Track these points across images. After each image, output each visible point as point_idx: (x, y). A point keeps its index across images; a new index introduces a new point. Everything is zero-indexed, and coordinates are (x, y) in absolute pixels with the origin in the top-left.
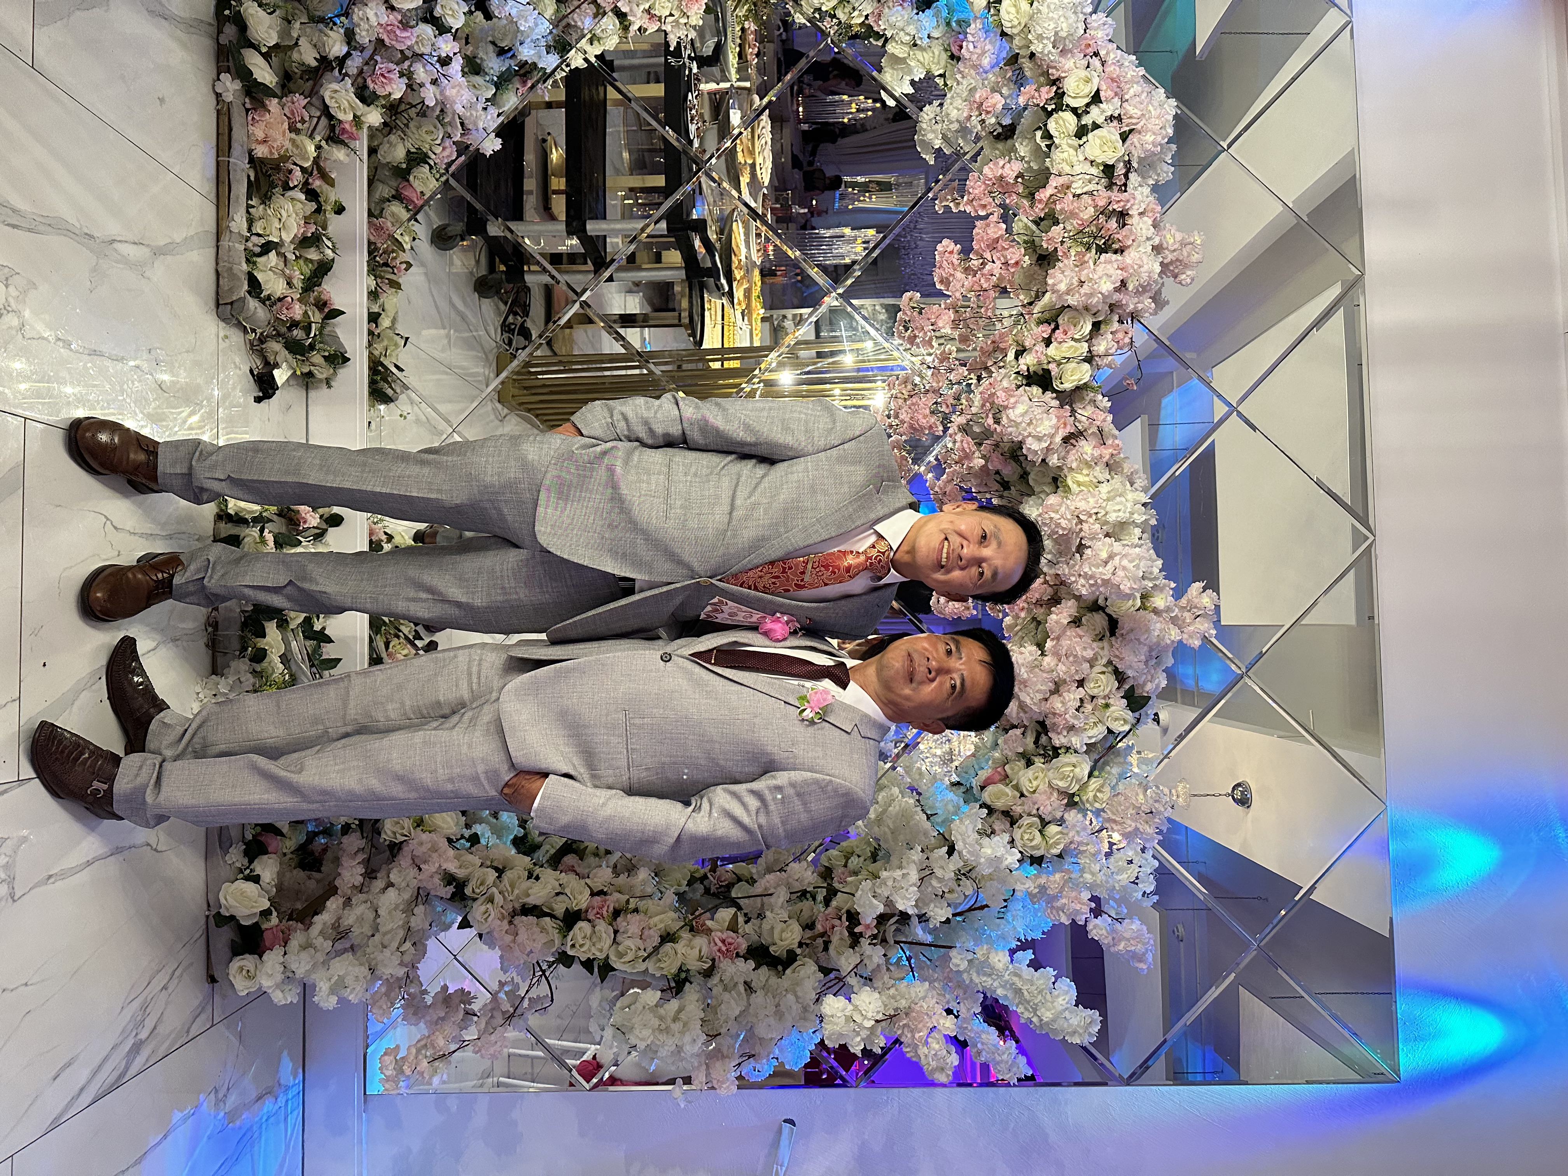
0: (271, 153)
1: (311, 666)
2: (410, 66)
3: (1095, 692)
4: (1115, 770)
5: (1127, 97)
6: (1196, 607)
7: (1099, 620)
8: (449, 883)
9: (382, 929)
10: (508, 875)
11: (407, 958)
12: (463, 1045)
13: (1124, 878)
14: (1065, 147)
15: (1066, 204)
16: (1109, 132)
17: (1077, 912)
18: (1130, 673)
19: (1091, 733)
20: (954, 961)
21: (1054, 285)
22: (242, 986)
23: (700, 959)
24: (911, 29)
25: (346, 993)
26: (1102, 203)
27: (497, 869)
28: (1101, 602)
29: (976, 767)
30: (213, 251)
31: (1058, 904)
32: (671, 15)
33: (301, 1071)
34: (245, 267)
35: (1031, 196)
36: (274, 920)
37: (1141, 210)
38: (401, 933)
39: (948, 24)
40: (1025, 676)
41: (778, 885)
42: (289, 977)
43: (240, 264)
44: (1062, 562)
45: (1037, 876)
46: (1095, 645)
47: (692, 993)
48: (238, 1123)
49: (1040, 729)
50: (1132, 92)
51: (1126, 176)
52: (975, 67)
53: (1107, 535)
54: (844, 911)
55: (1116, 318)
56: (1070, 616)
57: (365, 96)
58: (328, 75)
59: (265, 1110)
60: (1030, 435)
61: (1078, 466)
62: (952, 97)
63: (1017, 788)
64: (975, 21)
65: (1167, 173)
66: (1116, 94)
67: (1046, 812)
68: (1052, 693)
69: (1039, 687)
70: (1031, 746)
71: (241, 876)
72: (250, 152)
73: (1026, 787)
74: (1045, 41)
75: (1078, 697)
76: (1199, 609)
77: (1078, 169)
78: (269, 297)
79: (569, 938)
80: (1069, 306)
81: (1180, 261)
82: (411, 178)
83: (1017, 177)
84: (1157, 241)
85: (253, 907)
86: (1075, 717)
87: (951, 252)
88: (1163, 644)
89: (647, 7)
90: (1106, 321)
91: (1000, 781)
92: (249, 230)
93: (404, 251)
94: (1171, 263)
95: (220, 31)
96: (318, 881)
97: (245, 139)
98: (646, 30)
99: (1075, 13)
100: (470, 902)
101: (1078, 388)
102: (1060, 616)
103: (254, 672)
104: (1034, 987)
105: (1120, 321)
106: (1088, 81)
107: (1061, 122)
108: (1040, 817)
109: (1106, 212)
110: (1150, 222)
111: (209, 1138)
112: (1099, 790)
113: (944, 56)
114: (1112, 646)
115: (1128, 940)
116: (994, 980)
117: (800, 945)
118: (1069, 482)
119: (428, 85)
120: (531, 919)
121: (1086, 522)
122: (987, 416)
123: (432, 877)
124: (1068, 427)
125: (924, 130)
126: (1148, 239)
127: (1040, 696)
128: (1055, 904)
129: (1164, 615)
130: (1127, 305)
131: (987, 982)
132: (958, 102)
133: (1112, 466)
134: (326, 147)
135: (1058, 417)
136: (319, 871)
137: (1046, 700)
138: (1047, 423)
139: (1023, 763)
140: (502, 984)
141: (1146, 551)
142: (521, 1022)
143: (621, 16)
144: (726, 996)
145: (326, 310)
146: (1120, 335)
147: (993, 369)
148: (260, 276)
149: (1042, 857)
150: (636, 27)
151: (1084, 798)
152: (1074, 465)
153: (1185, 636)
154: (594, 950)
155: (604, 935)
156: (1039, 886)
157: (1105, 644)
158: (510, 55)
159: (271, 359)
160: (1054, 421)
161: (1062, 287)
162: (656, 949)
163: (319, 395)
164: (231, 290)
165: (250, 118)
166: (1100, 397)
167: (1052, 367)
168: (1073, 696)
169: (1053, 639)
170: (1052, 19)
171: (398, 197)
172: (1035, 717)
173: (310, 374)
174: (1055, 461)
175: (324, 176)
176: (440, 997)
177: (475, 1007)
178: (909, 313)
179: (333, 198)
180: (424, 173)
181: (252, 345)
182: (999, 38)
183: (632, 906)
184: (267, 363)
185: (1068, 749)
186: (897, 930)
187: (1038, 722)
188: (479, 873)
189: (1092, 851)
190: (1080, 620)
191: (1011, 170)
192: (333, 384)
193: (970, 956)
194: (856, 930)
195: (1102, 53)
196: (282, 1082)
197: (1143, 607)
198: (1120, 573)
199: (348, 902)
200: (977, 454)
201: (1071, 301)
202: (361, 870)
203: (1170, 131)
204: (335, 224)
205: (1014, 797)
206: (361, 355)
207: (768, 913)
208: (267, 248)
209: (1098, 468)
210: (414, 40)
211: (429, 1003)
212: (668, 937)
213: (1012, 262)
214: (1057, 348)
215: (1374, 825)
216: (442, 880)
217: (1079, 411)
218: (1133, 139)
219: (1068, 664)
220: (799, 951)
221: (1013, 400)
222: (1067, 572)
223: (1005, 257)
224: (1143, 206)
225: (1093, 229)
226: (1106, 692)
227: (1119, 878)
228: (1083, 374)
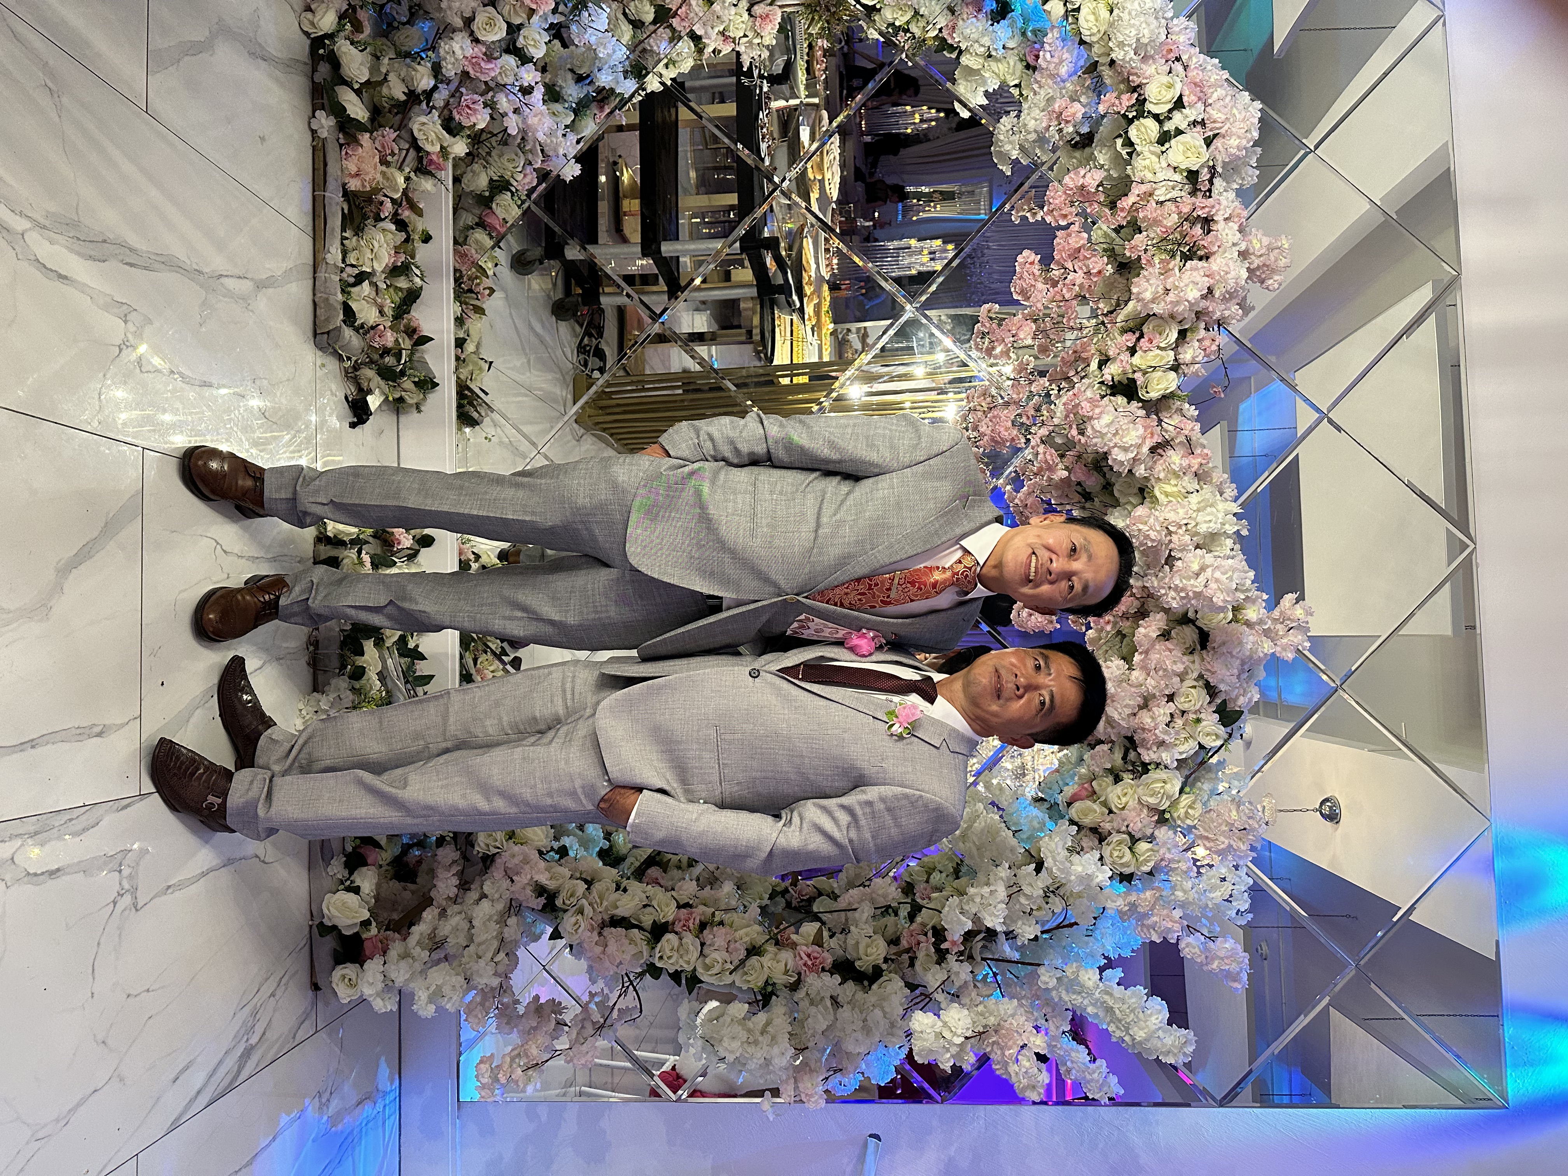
0: (363, 186)
1: (406, 683)
2: (493, 97)
3: (1186, 707)
4: (1206, 786)
5: (1210, 101)
6: (1289, 619)
7: (1189, 634)
8: (540, 895)
9: (477, 940)
10: (597, 887)
11: (501, 969)
12: (555, 1054)
13: (1217, 896)
14: (1147, 154)
15: (1149, 211)
16: (1192, 137)
17: (1169, 930)
18: (1222, 687)
19: (1182, 748)
20: (1043, 978)
21: (1139, 293)
22: (345, 994)
23: (786, 972)
24: (986, 41)
25: (443, 1002)
26: (1186, 210)
27: (586, 881)
28: (1191, 615)
29: (1060, 782)
30: (311, 282)
31: (1149, 922)
32: (745, 36)
33: (397, 1076)
34: (340, 297)
35: (1113, 205)
36: (374, 930)
37: (1226, 216)
38: (495, 944)
39: (1024, 34)
40: (1116, 691)
41: (862, 900)
42: (388, 985)
43: (335, 295)
44: (1150, 574)
45: (1127, 894)
46: (1185, 658)
47: (779, 1007)
48: (340, 1127)
49: (1128, 745)
50: (1215, 96)
51: (1211, 181)
52: (1052, 76)
53: (1197, 547)
54: (929, 927)
55: (1203, 325)
56: (1159, 629)
57: (451, 127)
58: (416, 109)
59: (365, 1115)
60: (1115, 446)
61: (1166, 476)
62: (1030, 107)
63: (1105, 804)
64: (1052, 30)
65: (1252, 177)
66: (1200, 99)
67: (1136, 827)
68: (1141, 708)
69: (1128, 701)
70: (1119, 762)
71: (342, 887)
72: (344, 185)
73: (1115, 802)
74: (1126, 49)
75: (1168, 712)
76: (1292, 621)
77: (1161, 176)
78: (362, 326)
79: (657, 949)
80: (1154, 314)
81: (1267, 266)
82: (494, 206)
83: (1098, 186)
84: (1243, 247)
85: (354, 917)
86: (1166, 733)
87: (1032, 263)
88: (1255, 657)
89: (721, 29)
90: (1193, 329)
91: (1087, 797)
92: (344, 261)
93: (487, 277)
94: (1258, 268)
95: (314, 70)
96: (413, 892)
97: (339, 173)
98: (720, 52)
99: (1156, 18)
100: (560, 914)
101: (1164, 397)
102: (1148, 629)
103: (353, 689)
104: (1125, 1006)
105: (1207, 329)
106: (1170, 86)
107: (1143, 130)
108: (1129, 834)
109: (1191, 219)
110: (1236, 227)
111: (313, 1141)
112: (1190, 807)
113: (1020, 66)
114: (1203, 660)
115: (1222, 959)
116: (1084, 998)
117: (886, 960)
118: (1157, 492)
119: (511, 114)
120: (620, 931)
121: (1176, 533)
122: (1071, 427)
123: (524, 888)
124: (1156, 437)
125: (1001, 141)
126: (1234, 245)
127: (1128, 711)
128: (1146, 922)
129: (1257, 627)
130: (1213, 312)
131: (1077, 1000)
132: (1036, 113)
133: (1200, 476)
134: (415, 178)
135: (1146, 428)
136: (415, 883)
137: (1135, 715)
138: (1134, 433)
139: (1110, 779)
140: (592, 995)
141: (1239, 562)
142: (611, 1033)
143: (696, 38)
144: (813, 1010)
145: (416, 337)
146: (1207, 343)
147: (1075, 380)
148: (354, 306)
149: (1132, 874)
150: (711, 49)
151: (1175, 815)
152: (1162, 475)
153: (1278, 649)
154: (681, 962)
155: (691, 947)
156: (1129, 903)
157: (1196, 657)
158: (588, 81)
159: (365, 386)
160: (1141, 431)
161: (1148, 295)
162: (742, 962)
163: (410, 419)
164: (327, 320)
165: (343, 153)
166: (1187, 406)
167: (1137, 376)
168: (1162, 711)
169: (1141, 653)
170: (1133, 26)
171: (481, 224)
172: (1123, 732)
173: (401, 400)
174: (1143, 472)
175: (413, 207)
176: (533, 1007)
177: (567, 1017)
178: (988, 325)
179: (420, 228)
180: (505, 200)
181: (347, 372)
182: (1076, 46)
183: (717, 919)
184: (360, 389)
185: (1158, 765)
186: (984, 947)
187: (1126, 737)
188: (569, 884)
189: (1184, 868)
190: (1169, 633)
191: (1092, 178)
192: (422, 408)
193: (1059, 974)
194: (942, 946)
195: (1184, 57)
196: (380, 1087)
197: (1235, 620)
198: (1213, 585)
199: (443, 913)
200: (1060, 466)
201: (1157, 309)
202: (455, 881)
203: (1256, 135)
204: (423, 252)
205: (1103, 814)
206: (449, 380)
207: (852, 928)
208: (361, 277)
209: (1186, 478)
210: (498, 71)
211: (521, 1013)
212: (753, 951)
213: (1095, 271)
214: (1141, 357)
215: (1477, 842)
216: (533, 891)
217: (1166, 420)
218: (1218, 143)
219: (1157, 678)
220: (884, 966)
221: (1097, 411)
222: (1156, 584)
223: (1087, 267)
224: (1229, 212)
225: (1178, 236)
226: (1197, 707)
227: (1212, 895)
228: (1169, 382)
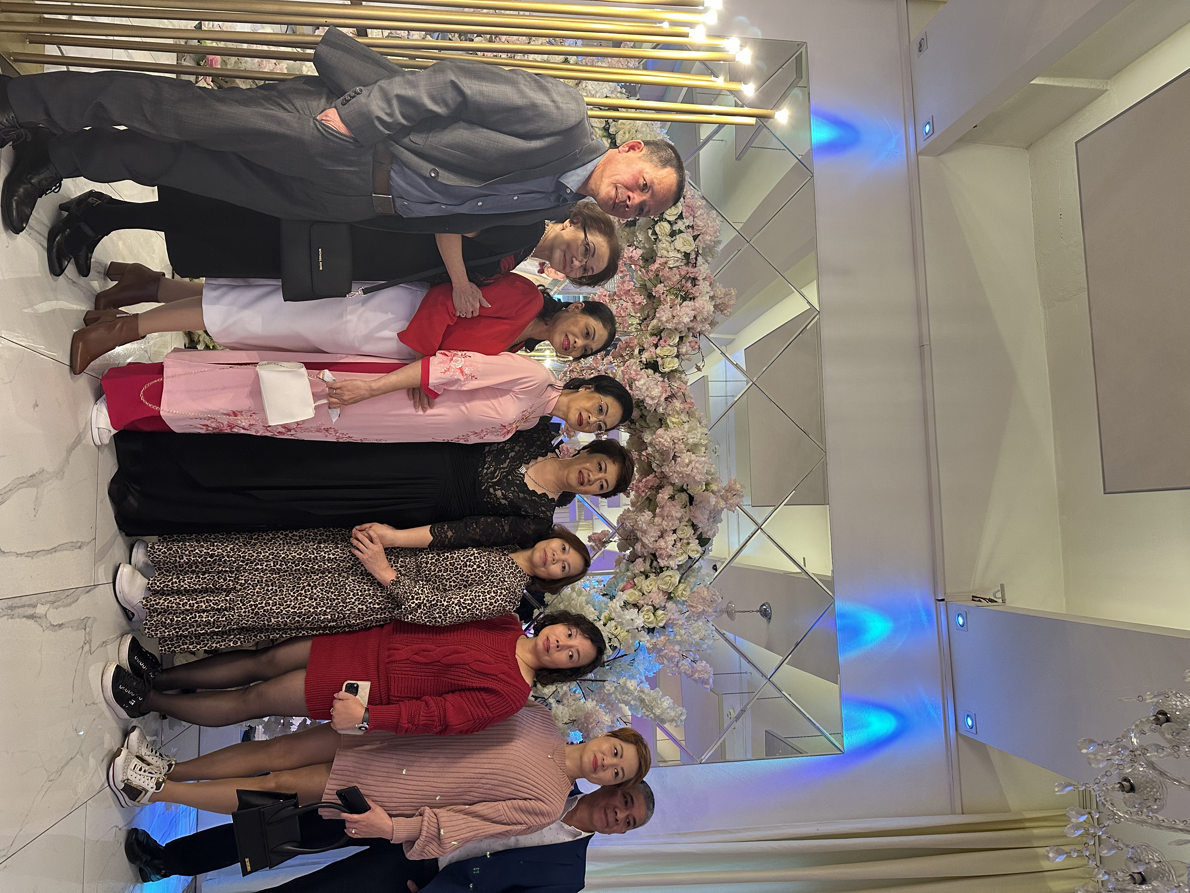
3: (682, 536)
4: (692, 580)
5: (696, 215)
6: (733, 490)
7: (684, 497)
13: (697, 637)
14: (664, 241)
15: (665, 272)
16: (687, 235)
17: (673, 657)
18: (700, 525)
20: (607, 688)
21: (659, 317)
26: (683, 273)
28: (685, 487)
31: (663, 653)
35: (647, 268)
37: (704, 277)
40: (645, 528)
44: (664, 465)
45: (652, 638)
46: (682, 510)
49: (653, 558)
50: (699, 212)
51: (696, 259)
53: (688, 451)
55: (691, 334)
56: (669, 495)
60: (647, 396)
61: (673, 413)
63: (640, 590)
66: (691, 215)
67: (657, 602)
68: (659, 537)
69: (652, 534)
70: (648, 567)
73: (645, 589)
75: (673, 539)
76: (735, 491)
77: (671, 254)
80: (667, 328)
81: (724, 304)
83: (639, 256)
84: (712, 294)
86: (672, 550)
87: (605, 296)
88: (717, 510)
90: (686, 336)
91: (631, 588)
94: (720, 304)
101: (672, 371)
102: (664, 495)
104: (651, 698)
105: (694, 336)
107: (662, 227)
108: (653, 606)
109: (686, 278)
110: (708, 284)
112: (684, 590)
114: (691, 511)
115: (700, 672)
116: (630, 695)
118: (668, 422)
121: (678, 443)
124: (668, 392)
126: (707, 292)
127: (653, 539)
128: (661, 654)
129: (718, 494)
130: (697, 328)
131: (626, 696)
133: (690, 414)
135: (663, 387)
137: (656, 541)
138: (657, 390)
139: (644, 577)
141: (708, 459)
146: (693, 344)
147: (627, 358)
149: (654, 628)
151: (676, 595)
152: (671, 413)
153: (728, 506)
157: (687, 510)
160: (661, 389)
161: (664, 319)
166: (683, 376)
167: (659, 359)
168: (671, 538)
169: (660, 508)
172: (650, 551)
185: (668, 567)
187: (652, 554)
189: (681, 623)
190: (674, 497)
191: (636, 253)
193: (616, 683)
197: (706, 490)
198: (695, 471)
201: (669, 326)
205: (639, 596)
209: (683, 415)
213: (637, 303)
214: (661, 350)
217: (673, 383)
218: (700, 239)
219: (668, 521)
221: (639, 377)
222: (668, 470)
223: (634, 300)
224: (705, 275)
225: (679, 286)
226: (688, 536)
227: (695, 637)
228: (675, 364)
